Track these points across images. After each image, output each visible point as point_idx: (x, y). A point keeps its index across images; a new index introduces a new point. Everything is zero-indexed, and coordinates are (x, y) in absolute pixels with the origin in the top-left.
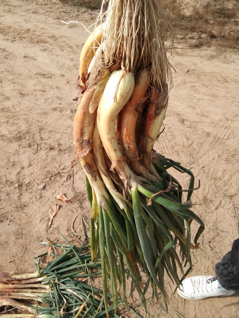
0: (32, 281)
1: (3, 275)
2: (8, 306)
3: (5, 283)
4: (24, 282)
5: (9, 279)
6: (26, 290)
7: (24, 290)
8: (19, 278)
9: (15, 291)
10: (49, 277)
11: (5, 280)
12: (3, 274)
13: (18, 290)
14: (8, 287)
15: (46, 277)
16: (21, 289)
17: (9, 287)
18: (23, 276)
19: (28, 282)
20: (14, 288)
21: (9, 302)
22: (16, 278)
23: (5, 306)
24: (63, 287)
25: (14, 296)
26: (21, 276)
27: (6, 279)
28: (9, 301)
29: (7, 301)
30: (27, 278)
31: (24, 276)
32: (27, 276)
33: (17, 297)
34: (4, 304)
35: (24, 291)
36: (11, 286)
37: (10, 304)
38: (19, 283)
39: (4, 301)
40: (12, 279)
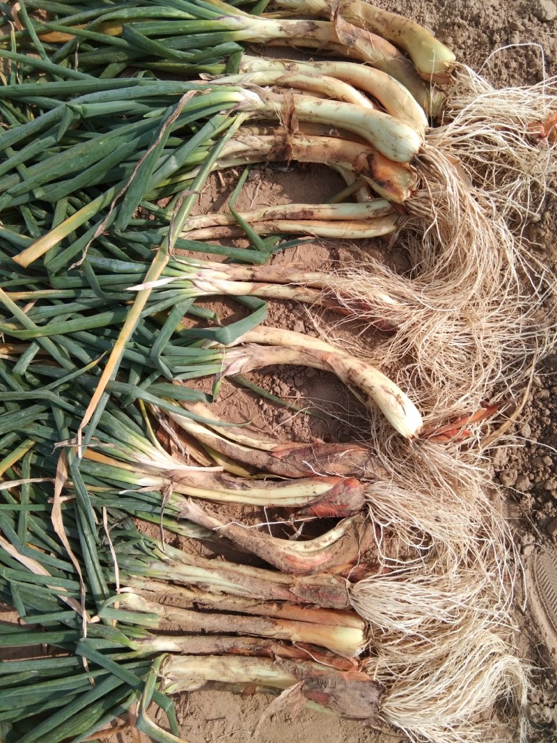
0: (205, 644)
1: (327, 690)
2: (291, 537)
3: (320, 649)
4: (242, 644)
5: (300, 667)
6: (229, 603)
7: (238, 605)
8: (259, 666)
9: (275, 607)
10: (118, 645)
11: (320, 667)
12: (328, 695)
13: (262, 609)
14: (303, 626)
15: (133, 645)
16: (249, 611)
17: (299, 630)
18: (241, 671)
19: (226, 643)
20: (278, 621)
21: (281, 550)
22: (273, 668)
23: (300, 539)
24: (62, 590)
25: (272, 582)
26: (247, 670)
27: (315, 666)
28: (278, 554)
29: (287, 557)
30: (224, 659)
31: (236, 670)
32: (221, 667)
33: (259, 575)
34: (300, 546)
35: (239, 602)
36: (294, 633)
37: (274, 541)
38: (263, 642)
39: (298, 556)
40: (288, 662)
